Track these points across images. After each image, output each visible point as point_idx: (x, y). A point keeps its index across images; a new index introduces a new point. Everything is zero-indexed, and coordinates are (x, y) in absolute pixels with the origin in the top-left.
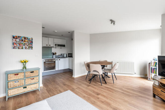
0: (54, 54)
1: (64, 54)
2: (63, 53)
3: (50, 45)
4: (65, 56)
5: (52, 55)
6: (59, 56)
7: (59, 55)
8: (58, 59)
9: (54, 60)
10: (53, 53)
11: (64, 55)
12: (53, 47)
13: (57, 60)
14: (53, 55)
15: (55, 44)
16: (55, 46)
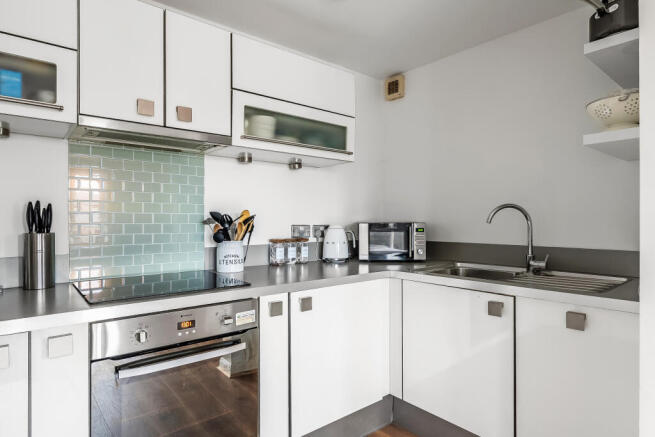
0: (224, 228)
1: (322, 231)
2: (312, 219)
3: (185, 113)
4: (337, 248)
5: (209, 244)
6: (279, 256)
7: (275, 241)
8: (282, 297)
9: (243, 319)
10: (216, 217)
11: (322, 245)
12: (226, 140)
13: (276, 309)
14: (222, 236)
15: (242, 101)
16: (244, 137)
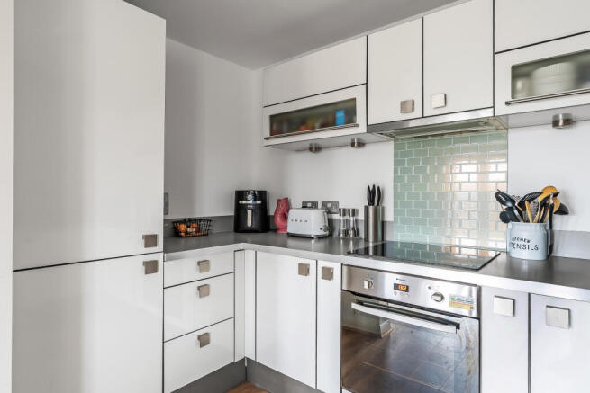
16: (508, 104)
